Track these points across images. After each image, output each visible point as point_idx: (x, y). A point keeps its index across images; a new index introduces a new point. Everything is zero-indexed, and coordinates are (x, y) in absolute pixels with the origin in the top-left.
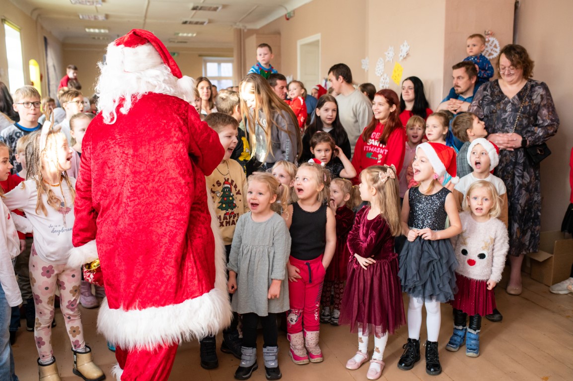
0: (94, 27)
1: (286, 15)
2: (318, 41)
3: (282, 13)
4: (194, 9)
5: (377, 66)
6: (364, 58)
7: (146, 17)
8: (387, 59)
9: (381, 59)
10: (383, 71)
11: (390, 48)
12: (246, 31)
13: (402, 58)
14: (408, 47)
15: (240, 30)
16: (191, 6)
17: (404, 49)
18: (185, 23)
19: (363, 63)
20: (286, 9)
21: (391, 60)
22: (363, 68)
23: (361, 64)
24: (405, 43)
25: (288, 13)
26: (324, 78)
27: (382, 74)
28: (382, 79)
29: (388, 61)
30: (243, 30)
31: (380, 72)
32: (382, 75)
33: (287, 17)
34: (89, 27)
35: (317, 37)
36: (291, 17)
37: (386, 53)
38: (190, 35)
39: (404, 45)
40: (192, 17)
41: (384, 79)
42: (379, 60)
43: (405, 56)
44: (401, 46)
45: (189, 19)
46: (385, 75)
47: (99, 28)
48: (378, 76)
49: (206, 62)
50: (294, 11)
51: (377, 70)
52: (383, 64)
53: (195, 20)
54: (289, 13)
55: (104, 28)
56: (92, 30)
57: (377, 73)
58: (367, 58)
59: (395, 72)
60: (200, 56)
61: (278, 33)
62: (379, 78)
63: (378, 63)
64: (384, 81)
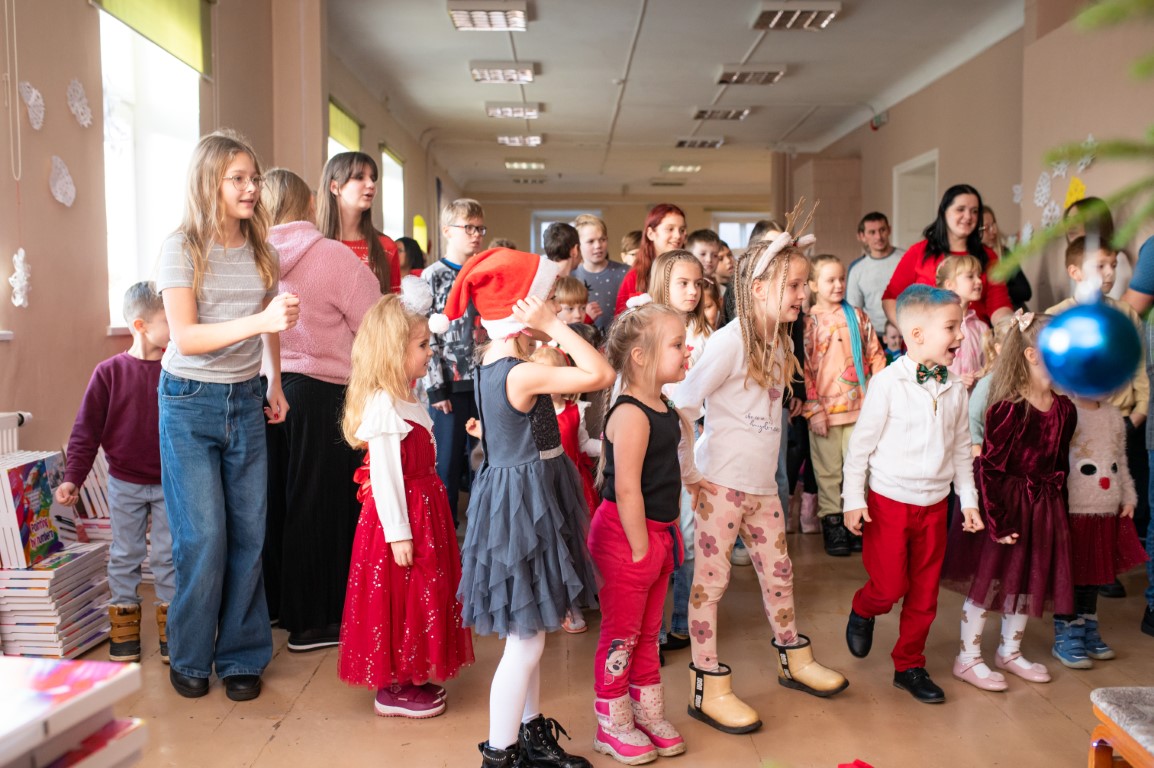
0: (520, 160)
1: (871, 122)
2: (932, 165)
3: (865, 117)
4: (701, 115)
5: (1038, 189)
6: (1018, 183)
7: (611, 136)
8: (1056, 173)
9: (1045, 174)
10: (1048, 196)
12: (794, 156)
13: (1083, 168)
15: (784, 155)
16: (694, 111)
18: (681, 144)
19: (1016, 192)
20: (872, 109)
21: (1064, 174)
23: (1012, 196)
25: (876, 118)
27: (1046, 202)
28: (1046, 212)
29: (1058, 176)
30: (790, 156)
31: (1043, 198)
32: (1045, 205)
33: (875, 124)
34: (512, 160)
35: (932, 156)
36: (884, 124)
37: (1054, 164)
38: (689, 169)
40: (694, 134)
41: (1050, 211)
42: (1041, 177)
43: (1089, 162)
45: (688, 138)
46: (1053, 204)
47: (528, 161)
48: (1040, 207)
49: (718, 222)
50: (888, 112)
51: (1036, 195)
52: (1050, 185)
53: (699, 139)
54: (878, 117)
55: (538, 161)
56: (516, 166)
57: (1036, 202)
58: (1021, 181)
59: (1071, 194)
60: (708, 209)
61: (857, 156)
62: (1041, 209)
63: (1040, 183)
64: (1049, 214)
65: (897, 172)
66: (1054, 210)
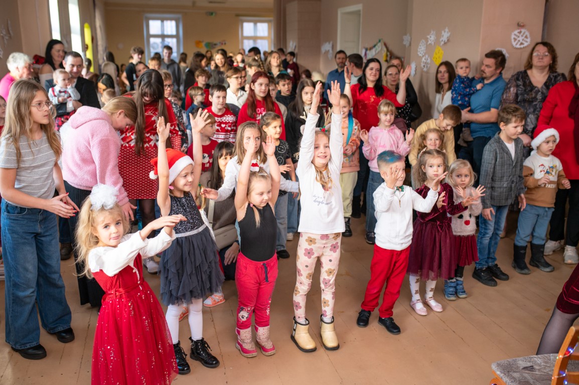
2: (359, 11)
5: (420, 47)
6: (406, 34)
8: (430, 42)
9: (424, 41)
10: (425, 52)
11: (432, 32)
13: (443, 43)
14: (449, 34)
17: (445, 35)
19: (405, 39)
21: (433, 43)
22: (405, 43)
23: (403, 40)
24: (447, 30)
26: (364, 48)
27: (423, 54)
28: (423, 59)
29: (430, 44)
31: (422, 52)
32: (423, 56)
35: (358, 7)
37: (429, 37)
39: (445, 32)
41: (425, 59)
42: (421, 42)
43: (446, 41)
44: (443, 32)
46: (427, 56)
48: (420, 56)
49: (243, 22)
51: (419, 50)
52: (425, 46)
57: (419, 53)
58: (408, 35)
59: (436, 54)
60: (238, 15)
62: (421, 58)
63: (420, 44)
64: (425, 61)
65: (340, 12)
66: (427, 59)
